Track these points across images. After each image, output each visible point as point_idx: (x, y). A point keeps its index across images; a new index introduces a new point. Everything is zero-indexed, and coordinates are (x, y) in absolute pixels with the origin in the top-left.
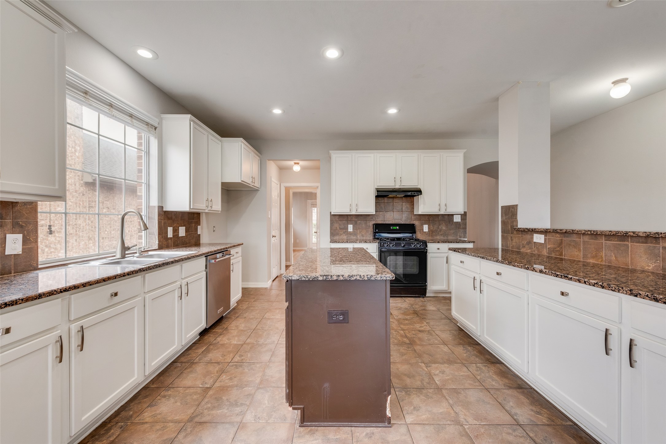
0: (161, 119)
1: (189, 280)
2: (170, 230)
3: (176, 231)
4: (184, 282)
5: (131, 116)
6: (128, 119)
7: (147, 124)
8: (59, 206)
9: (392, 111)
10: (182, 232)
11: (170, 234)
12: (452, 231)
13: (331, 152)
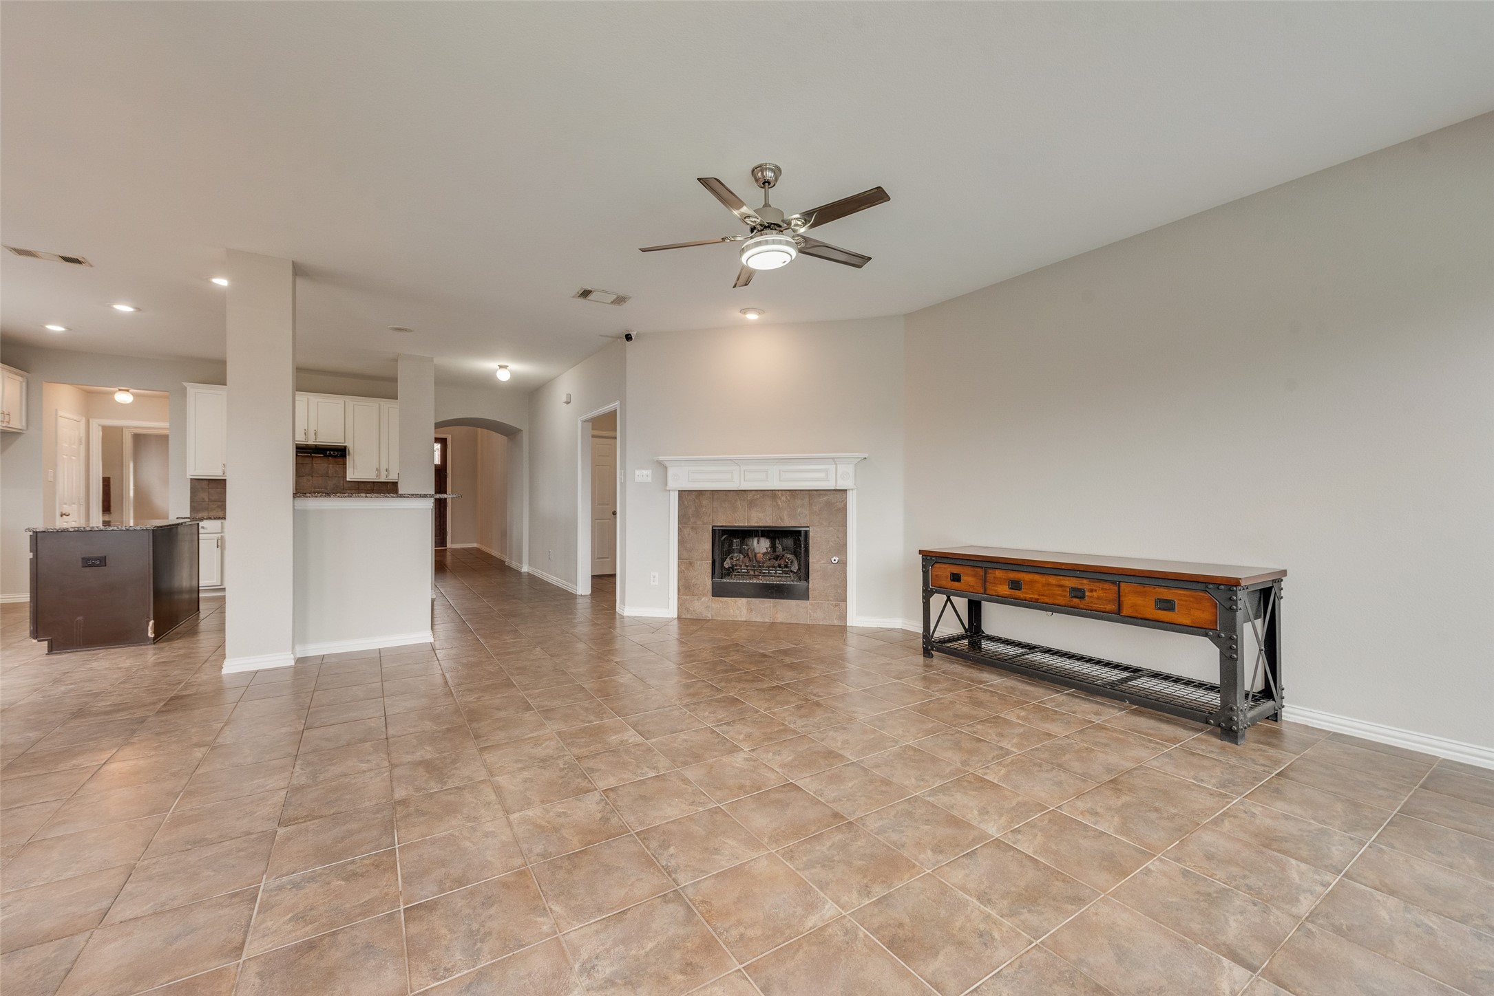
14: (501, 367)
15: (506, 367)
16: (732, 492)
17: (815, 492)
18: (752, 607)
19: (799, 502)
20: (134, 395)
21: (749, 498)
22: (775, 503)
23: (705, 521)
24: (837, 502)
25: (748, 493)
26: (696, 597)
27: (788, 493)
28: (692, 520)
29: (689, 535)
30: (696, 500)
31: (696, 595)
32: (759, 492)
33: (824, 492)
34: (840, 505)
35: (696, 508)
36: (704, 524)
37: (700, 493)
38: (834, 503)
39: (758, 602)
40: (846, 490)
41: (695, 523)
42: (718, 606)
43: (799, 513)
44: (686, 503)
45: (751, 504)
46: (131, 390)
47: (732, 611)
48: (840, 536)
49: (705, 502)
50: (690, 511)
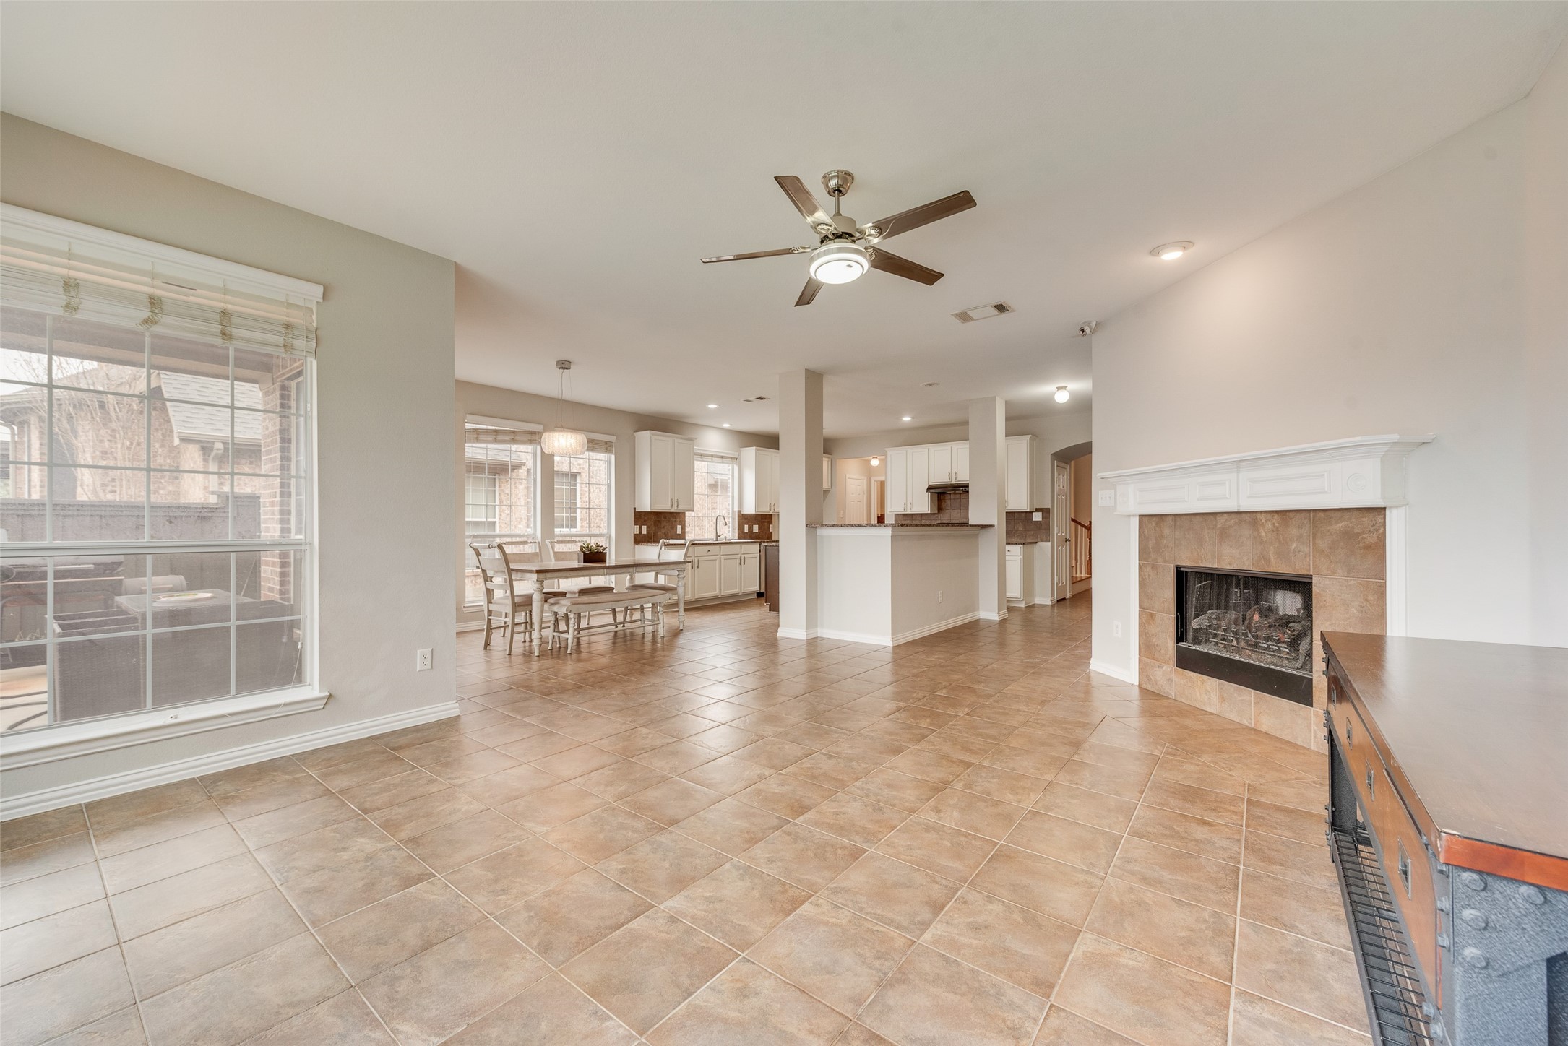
0: (740, 451)
1: (746, 556)
2: (746, 527)
3: (751, 528)
4: (743, 556)
5: (722, 457)
6: (720, 460)
7: (731, 458)
8: (692, 514)
9: (907, 419)
10: (756, 529)
11: (746, 530)
12: (1031, 533)
13: (886, 449)
14: (1059, 388)
15: (1064, 388)
16: (1198, 517)
17: (1322, 514)
18: (1225, 695)
19: (1294, 532)
20: (879, 460)
21: (1219, 526)
22: (1256, 534)
23: (1167, 559)
24: (1363, 532)
25: (1219, 515)
26: (1157, 663)
27: (1276, 516)
28: (1153, 555)
29: (1149, 576)
30: (1157, 529)
31: (1157, 660)
32: (1233, 516)
33: (1338, 514)
34: (1371, 539)
35: (1157, 540)
36: (1165, 562)
37: (1162, 517)
38: (1358, 534)
39: (1232, 689)
40: (1385, 508)
41: (1155, 560)
42: (1182, 682)
43: (1294, 552)
44: (1146, 532)
45: (1223, 534)
46: (879, 457)
47: (1198, 694)
48: (1370, 597)
49: (1166, 531)
50: (1151, 544)
